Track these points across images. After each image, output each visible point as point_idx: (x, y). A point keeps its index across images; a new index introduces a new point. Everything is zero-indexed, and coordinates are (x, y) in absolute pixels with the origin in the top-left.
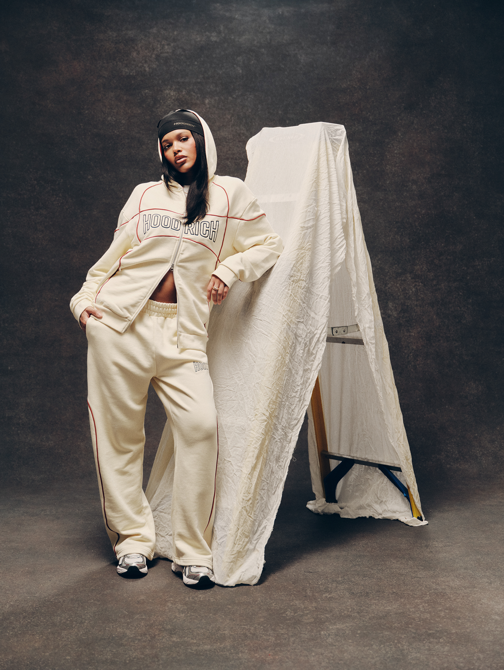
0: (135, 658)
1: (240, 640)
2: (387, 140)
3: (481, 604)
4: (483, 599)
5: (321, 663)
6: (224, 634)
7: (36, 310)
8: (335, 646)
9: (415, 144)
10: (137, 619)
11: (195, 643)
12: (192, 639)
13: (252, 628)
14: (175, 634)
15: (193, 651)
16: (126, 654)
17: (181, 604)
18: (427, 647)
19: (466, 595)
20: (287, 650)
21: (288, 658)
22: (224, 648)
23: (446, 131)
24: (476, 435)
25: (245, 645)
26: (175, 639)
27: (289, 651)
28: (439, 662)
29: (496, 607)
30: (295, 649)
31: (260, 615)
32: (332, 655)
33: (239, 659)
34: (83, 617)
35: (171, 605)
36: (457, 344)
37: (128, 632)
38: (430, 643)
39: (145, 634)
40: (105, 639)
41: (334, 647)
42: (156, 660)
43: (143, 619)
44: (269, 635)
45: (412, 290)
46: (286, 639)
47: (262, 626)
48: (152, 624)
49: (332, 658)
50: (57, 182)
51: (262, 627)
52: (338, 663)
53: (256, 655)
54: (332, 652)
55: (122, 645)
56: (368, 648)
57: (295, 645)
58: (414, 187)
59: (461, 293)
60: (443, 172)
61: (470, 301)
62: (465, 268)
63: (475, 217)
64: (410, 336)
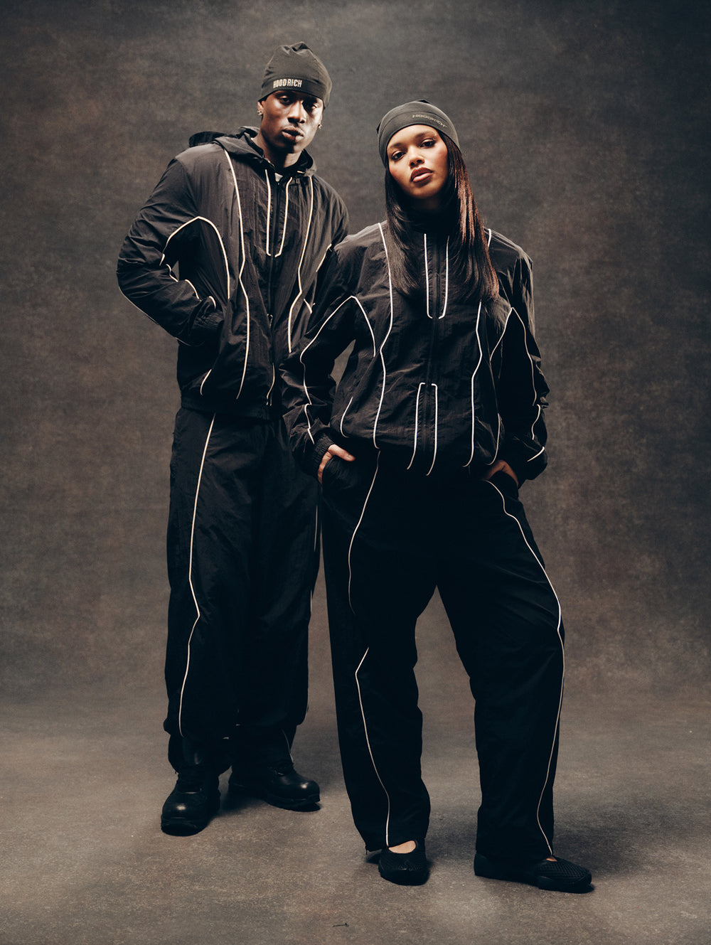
0: (139, 909)
1: (287, 890)
2: (527, 214)
3: (630, 851)
4: (633, 844)
5: (395, 920)
6: (266, 882)
7: (31, 448)
8: (418, 899)
9: (567, 220)
10: (148, 862)
11: (224, 893)
12: (221, 887)
13: (306, 876)
14: (198, 881)
15: (221, 903)
16: (128, 905)
17: (211, 845)
18: (546, 903)
19: (611, 839)
20: (351, 903)
21: (350, 913)
22: (264, 899)
23: (611, 201)
24: (650, 631)
25: (293, 896)
26: (197, 887)
27: (353, 905)
28: (560, 921)
29: (651, 854)
30: (362, 902)
31: (320, 860)
32: (413, 911)
33: (283, 913)
34: (73, 858)
35: (196, 846)
36: (624, 502)
37: (133, 878)
38: (550, 897)
39: (158, 881)
40: (100, 886)
41: (417, 901)
42: (168, 912)
43: (156, 862)
44: (329, 884)
45: (561, 424)
46: (351, 890)
47: (319, 873)
48: (168, 869)
49: (411, 914)
50: (63, 270)
51: (320, 875)
52: (420, 921)
53: (307, 909)
54: (412, 907)
55: (123, 893)
56: (463, 902)
57: (362, 897)
58: (566, 280)
59: (631, 430)
60: (607, 259)
61: (644, 441)
62: (637, 395)
63: (651, 323)
64: (558, 489)
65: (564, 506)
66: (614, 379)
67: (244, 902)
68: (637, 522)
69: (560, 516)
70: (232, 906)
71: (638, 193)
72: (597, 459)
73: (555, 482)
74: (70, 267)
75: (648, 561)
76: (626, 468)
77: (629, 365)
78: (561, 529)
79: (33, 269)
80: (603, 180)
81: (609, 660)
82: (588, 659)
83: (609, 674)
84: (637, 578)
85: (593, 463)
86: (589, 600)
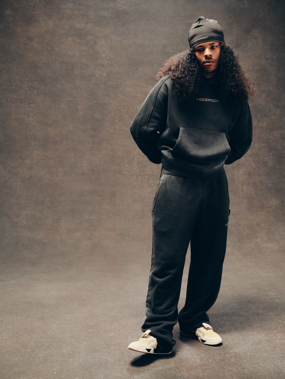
8: (237, 364)
20: (209, 368)
27: (211, 369)
30: (214, 368)
32: (238, 371)
33: (183, 376)
44: (196, 358)
46: (206, 361)
59: (266, 150)
60: (256, 83)
61: (271, 154)
62: (268, 136)
63: (273, 108)
64: (239, 173)
65: (242, 180)
66: (259, 130)
67: (163, 370)
68: (269, 185)
69: (240, 184)
70: (158, 373)
71: (267, 56)
72: (254, 161)
73: (238, 171)
74: (43, 88)
75: (274, 201)
76: (265, 165)
77: (265, 124)
78: (241, 189)
79: (28, 89)
80: (253, 51)
81: (261, 240)
82: (254, 240)
83: (262, 246)
84: (270, 207)
85: (252, 163)
86: (252, 216)
